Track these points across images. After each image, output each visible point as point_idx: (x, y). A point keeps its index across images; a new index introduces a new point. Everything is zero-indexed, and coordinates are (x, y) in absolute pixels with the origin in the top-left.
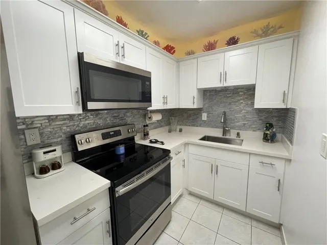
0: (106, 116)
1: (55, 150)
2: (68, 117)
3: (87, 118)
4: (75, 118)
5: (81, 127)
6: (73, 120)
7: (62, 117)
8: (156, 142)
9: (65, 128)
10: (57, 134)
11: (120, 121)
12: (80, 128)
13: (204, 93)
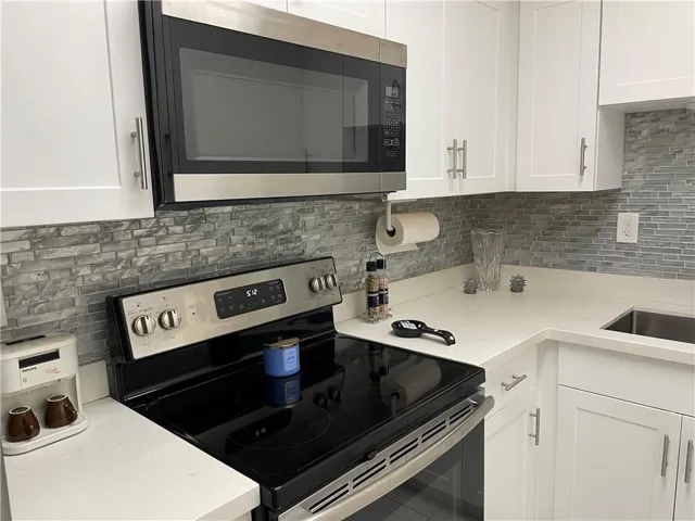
0: (227, 227)
1: (54, 355)
2: (96, 229)
3: (161, 233)
4: (123, 236)
5: (141, 269)
6: (113, 241)
7: (76, 230)
8: (420, 330)
9: (85, 271)
10: (60, 295)
11: (280, 248)
12: (136, 273)
13: (627, 126)
